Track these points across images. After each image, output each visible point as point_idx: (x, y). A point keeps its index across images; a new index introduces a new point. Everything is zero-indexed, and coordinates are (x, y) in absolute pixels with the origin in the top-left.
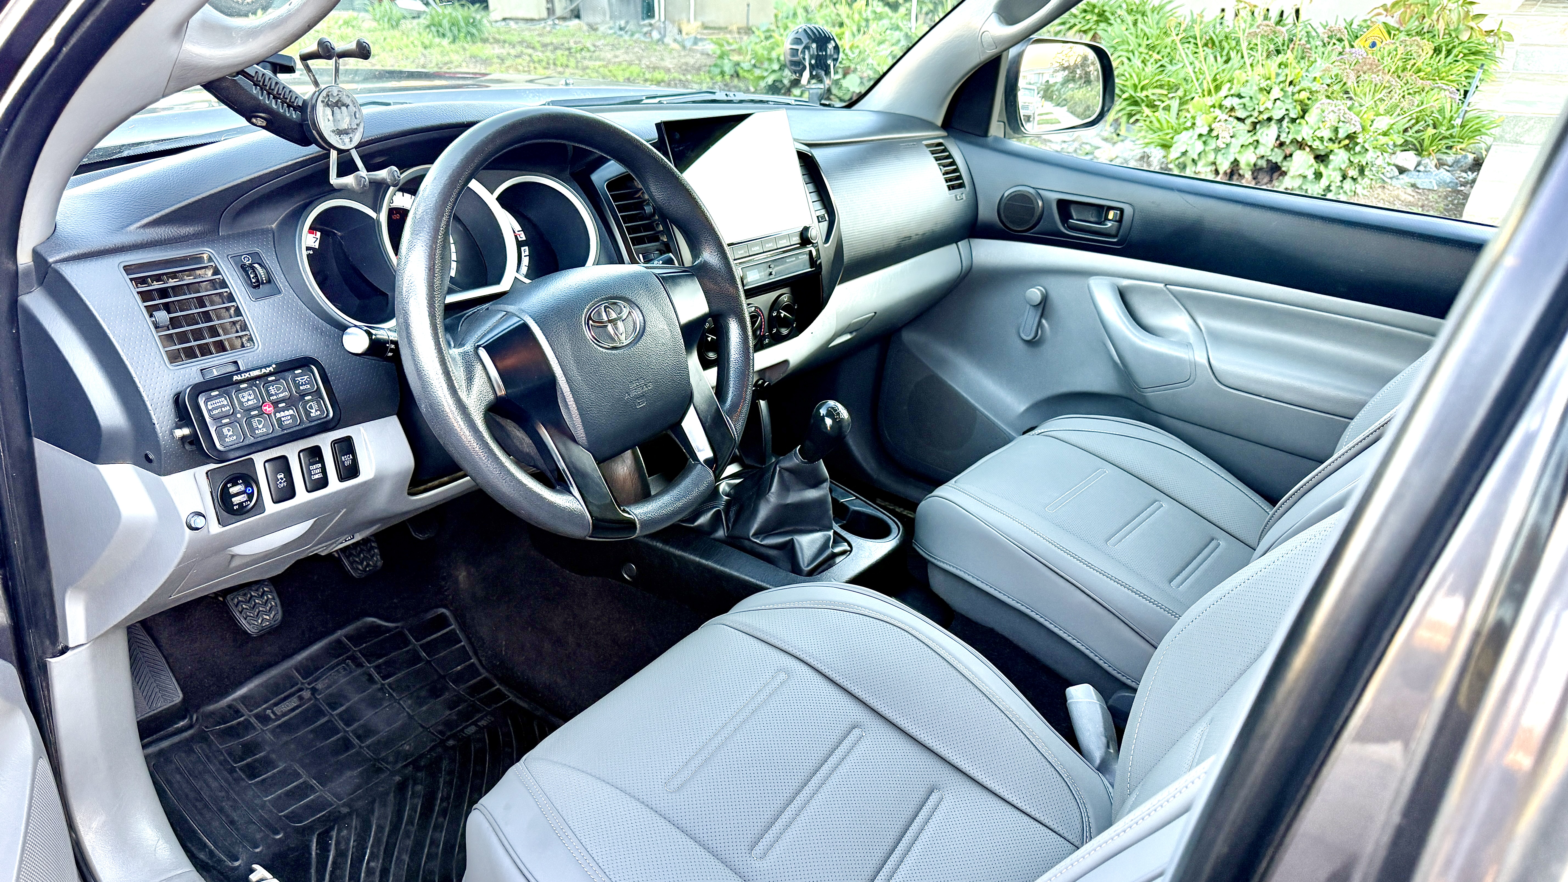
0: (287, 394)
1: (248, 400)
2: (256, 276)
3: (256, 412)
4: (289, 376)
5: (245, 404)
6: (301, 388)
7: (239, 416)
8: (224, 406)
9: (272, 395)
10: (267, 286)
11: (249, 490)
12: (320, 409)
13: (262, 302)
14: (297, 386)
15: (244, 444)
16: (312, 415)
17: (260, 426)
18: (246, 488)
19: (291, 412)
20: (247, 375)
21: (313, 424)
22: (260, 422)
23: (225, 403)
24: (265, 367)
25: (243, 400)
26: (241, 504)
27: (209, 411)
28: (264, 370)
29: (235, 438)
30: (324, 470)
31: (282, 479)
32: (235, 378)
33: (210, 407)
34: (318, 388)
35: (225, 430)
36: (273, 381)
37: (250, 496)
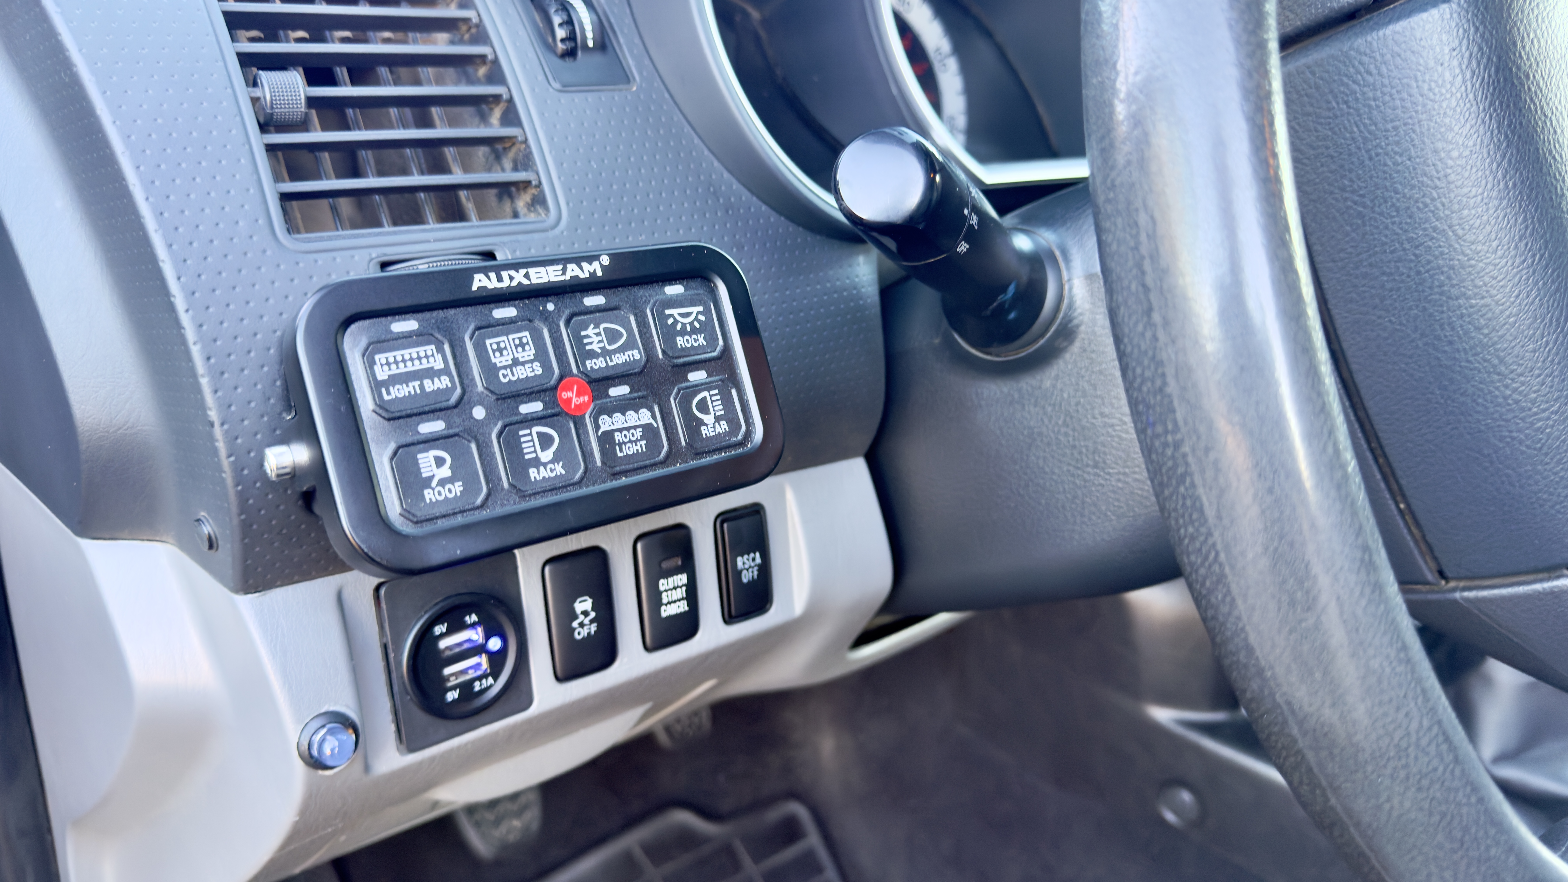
0: (636, 355)
1: (516, 362)
2: (569, 22)
3: (536, 407)
4: (648, 295)
5: (505, 377)
6: (680, 341)
7: (479, 413)
8: (431, 373)
9: (592, 355)
10: (598, 59)
11: (495, 644)
12: (729, 416)
13: (578, 98)
14: (669, 333)
15: (486, 514)
16: (704, 431)
17: (546, 456)
18: (487, 637)
19: (645, 417)
20: (519, 277)
21: (707, 460)
22: (545, 441)
23: (439, 365)
24: (578, 261)
25: (498, 360)
26: (466, 688)
27: (377, 386)
28: (573, 270)
29: (457, 488)
30: (692, 594)
31: (585, 613)
32: (479, 281)
33: (382, 374)
34: (727, 350)
35: (426, 460)
36: (598, 309)
37: (497, 660)
